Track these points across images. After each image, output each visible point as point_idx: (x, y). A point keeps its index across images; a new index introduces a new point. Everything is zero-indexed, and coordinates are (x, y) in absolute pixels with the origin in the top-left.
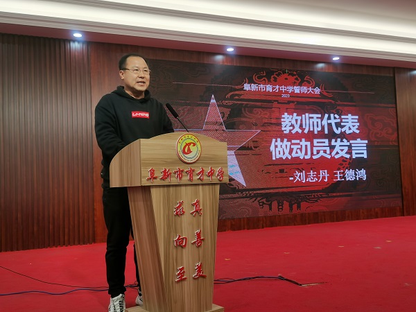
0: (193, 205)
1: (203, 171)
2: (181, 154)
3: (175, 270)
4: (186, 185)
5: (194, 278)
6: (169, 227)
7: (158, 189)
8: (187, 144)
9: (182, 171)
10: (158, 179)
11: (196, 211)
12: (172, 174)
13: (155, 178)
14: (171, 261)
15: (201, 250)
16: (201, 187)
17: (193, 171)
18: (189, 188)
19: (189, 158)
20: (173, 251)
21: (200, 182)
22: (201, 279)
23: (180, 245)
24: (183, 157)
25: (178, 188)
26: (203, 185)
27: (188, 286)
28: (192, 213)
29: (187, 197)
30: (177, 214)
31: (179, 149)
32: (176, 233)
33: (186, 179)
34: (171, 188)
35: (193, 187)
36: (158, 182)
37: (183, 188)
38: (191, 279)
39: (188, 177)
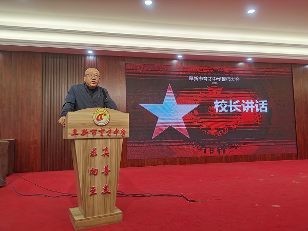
0: (103, 150)
1: (110, 130)
2: (95, 121)
3: (89, 188)
4: (99, 139)
5: (102, 194)
6: (86, 163)
7: (80, 141)
8: (100, 115)
9: (96, 130)
10: (79, 135)
11: (106, 154)
12: (89, 132)
13: (77, 134)
14: (87, 183)
15: (108, 177)
16: (109, 140)
17: (104, 130)
18: (101, 140)
19: (101, 123)
20: (88, 177)
21: (108, 137)
22: (107, 194)
23: (93, 174)
24: (97, 122)
25: (94, 140)
26: (111, 138)
27: (98, 198)
28: (102, 155)
29: (99, 145)
30: (92, 156)
31: (94, 118)
32: (91, 166)
33: (98, 135)
34: (89, 141)
35: (104, 140)
36: (79, 136)
37: (97, 140)
38: (100, 194)
39: (100, 134)
